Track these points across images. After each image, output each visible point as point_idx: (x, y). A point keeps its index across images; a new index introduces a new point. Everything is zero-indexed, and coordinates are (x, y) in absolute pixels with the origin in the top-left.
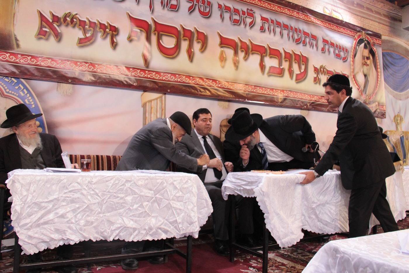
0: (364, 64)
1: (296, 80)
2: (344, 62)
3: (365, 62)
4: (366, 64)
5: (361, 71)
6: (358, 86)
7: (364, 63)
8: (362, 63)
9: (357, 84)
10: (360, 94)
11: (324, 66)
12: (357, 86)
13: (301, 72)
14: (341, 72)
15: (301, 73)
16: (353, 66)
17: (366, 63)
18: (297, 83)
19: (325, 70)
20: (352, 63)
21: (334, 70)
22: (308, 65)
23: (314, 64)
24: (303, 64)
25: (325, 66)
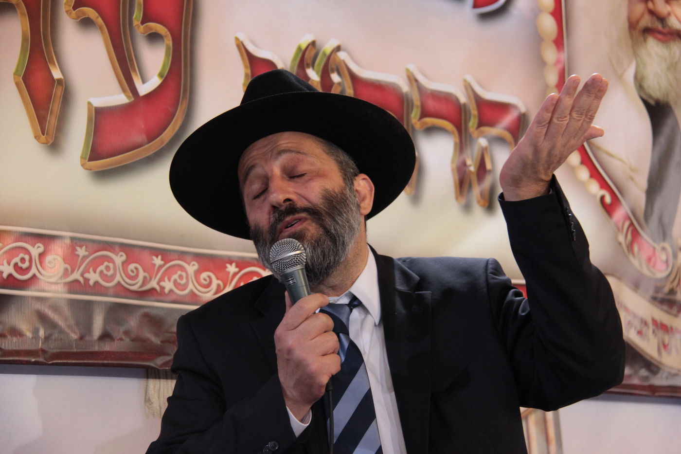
0: (648, 31)
1: (95, 153)
2: (485, 17)
3: (652, 13)
4: (659, 26)
5: (620, 78)
6: (604, 185)
7: (647, 21)
8: (632, 25)
9: (595, 174)
10: (621, 238)
11: (328, 47)
12: (594, 188)
13: (134, 90)
14: (468, 87)
15: (139, 102)
16: (559, 42)
17: (662, 19)
18: (103, 175)
19: (335, 78)
20: (548, 24)
21: (412, 80)
22: (192, 40)
23: (242, 37)
24: (154, 37)
25: (338, 49)
